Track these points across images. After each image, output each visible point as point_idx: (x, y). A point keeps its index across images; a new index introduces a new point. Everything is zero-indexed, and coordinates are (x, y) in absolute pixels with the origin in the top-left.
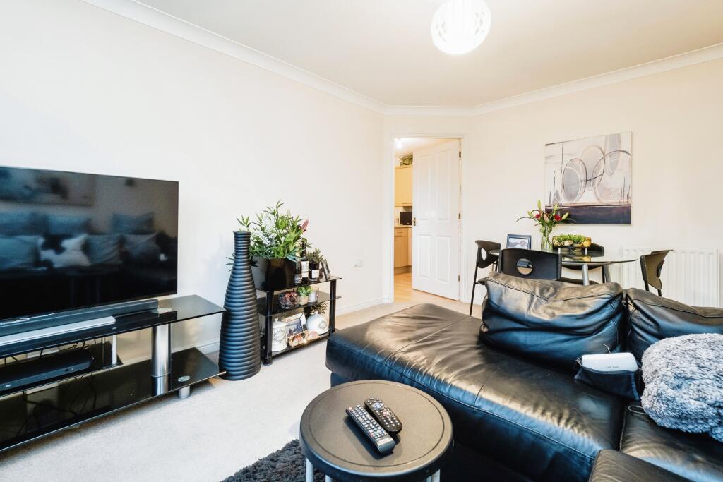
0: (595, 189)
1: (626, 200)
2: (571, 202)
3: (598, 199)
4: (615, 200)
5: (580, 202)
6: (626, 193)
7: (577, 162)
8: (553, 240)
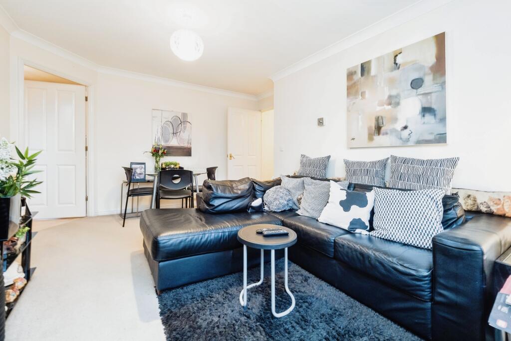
0: (177, 138)
1: (189, 145)
2: (166, 144)
3: (179, 144)
6: (190, 142)
7: (169, 123)
8: (162, 165)
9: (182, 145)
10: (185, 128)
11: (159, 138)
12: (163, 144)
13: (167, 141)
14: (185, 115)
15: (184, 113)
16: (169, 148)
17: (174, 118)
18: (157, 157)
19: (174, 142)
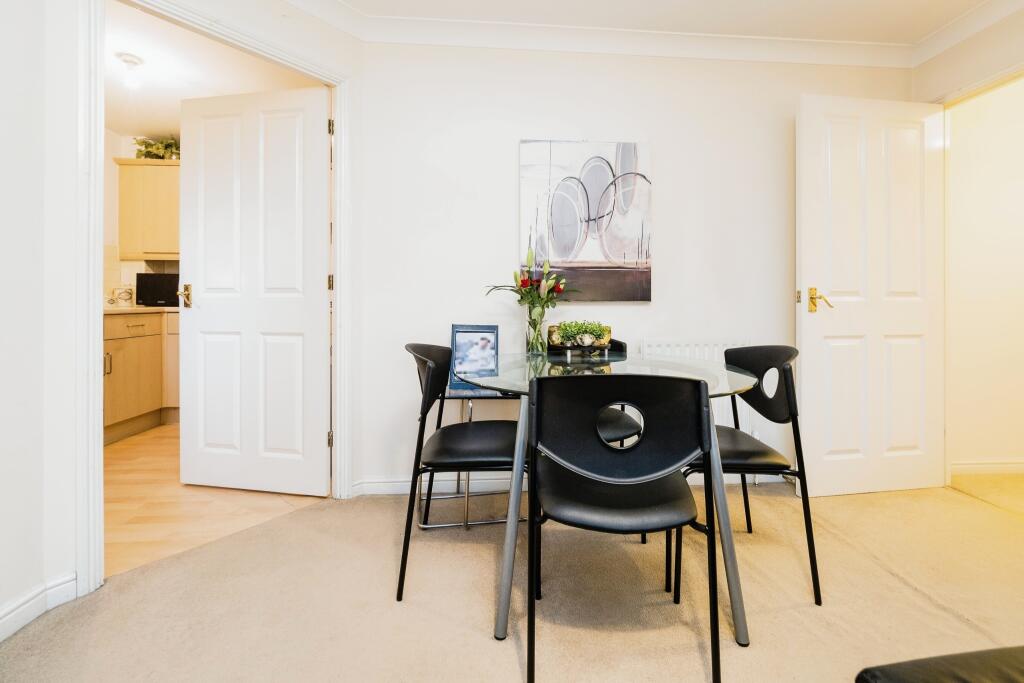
0: (601, 236)
1: (644, 260)
2: (564, 259)
3: (606, 257)
4: (630, 260)
5: (579, 259)
6: (645, 247)
7: (573, 184)
8: (550, 334)
9: (617, 261)
10: (628, 198)
11: (541, 238)
12: (554, 258)
13: (566, 249)
14: (628, 150)
15: (625, 145)
16: (574, 272)
17: (593, 163)
18: (532, 305)
19: (591, 253)
